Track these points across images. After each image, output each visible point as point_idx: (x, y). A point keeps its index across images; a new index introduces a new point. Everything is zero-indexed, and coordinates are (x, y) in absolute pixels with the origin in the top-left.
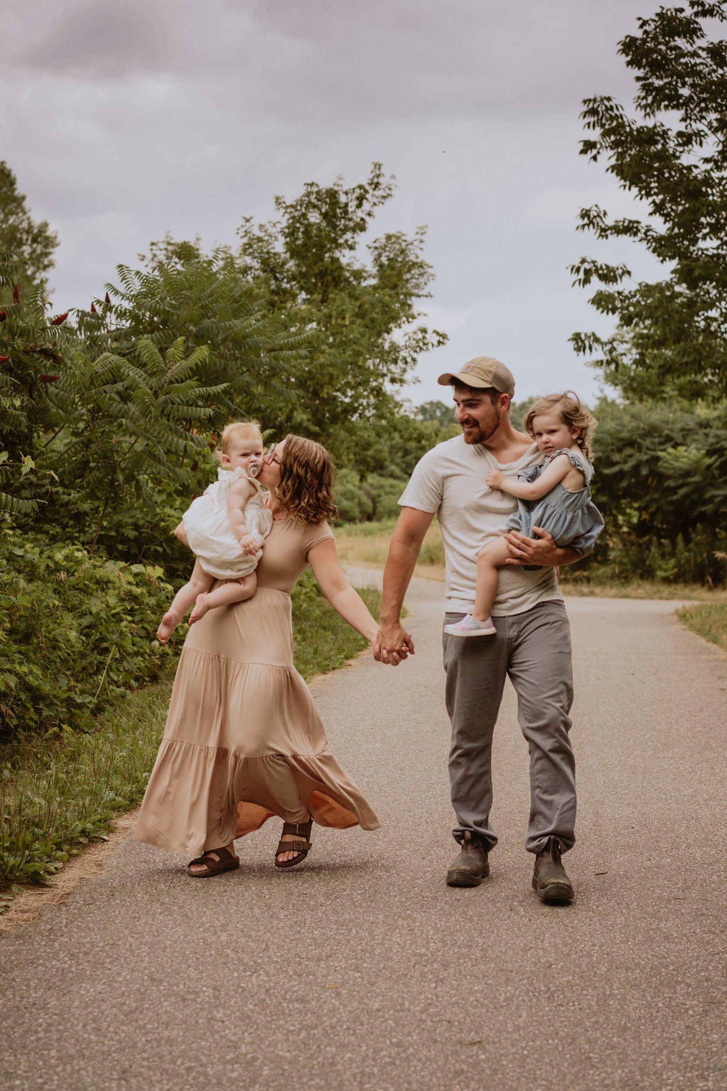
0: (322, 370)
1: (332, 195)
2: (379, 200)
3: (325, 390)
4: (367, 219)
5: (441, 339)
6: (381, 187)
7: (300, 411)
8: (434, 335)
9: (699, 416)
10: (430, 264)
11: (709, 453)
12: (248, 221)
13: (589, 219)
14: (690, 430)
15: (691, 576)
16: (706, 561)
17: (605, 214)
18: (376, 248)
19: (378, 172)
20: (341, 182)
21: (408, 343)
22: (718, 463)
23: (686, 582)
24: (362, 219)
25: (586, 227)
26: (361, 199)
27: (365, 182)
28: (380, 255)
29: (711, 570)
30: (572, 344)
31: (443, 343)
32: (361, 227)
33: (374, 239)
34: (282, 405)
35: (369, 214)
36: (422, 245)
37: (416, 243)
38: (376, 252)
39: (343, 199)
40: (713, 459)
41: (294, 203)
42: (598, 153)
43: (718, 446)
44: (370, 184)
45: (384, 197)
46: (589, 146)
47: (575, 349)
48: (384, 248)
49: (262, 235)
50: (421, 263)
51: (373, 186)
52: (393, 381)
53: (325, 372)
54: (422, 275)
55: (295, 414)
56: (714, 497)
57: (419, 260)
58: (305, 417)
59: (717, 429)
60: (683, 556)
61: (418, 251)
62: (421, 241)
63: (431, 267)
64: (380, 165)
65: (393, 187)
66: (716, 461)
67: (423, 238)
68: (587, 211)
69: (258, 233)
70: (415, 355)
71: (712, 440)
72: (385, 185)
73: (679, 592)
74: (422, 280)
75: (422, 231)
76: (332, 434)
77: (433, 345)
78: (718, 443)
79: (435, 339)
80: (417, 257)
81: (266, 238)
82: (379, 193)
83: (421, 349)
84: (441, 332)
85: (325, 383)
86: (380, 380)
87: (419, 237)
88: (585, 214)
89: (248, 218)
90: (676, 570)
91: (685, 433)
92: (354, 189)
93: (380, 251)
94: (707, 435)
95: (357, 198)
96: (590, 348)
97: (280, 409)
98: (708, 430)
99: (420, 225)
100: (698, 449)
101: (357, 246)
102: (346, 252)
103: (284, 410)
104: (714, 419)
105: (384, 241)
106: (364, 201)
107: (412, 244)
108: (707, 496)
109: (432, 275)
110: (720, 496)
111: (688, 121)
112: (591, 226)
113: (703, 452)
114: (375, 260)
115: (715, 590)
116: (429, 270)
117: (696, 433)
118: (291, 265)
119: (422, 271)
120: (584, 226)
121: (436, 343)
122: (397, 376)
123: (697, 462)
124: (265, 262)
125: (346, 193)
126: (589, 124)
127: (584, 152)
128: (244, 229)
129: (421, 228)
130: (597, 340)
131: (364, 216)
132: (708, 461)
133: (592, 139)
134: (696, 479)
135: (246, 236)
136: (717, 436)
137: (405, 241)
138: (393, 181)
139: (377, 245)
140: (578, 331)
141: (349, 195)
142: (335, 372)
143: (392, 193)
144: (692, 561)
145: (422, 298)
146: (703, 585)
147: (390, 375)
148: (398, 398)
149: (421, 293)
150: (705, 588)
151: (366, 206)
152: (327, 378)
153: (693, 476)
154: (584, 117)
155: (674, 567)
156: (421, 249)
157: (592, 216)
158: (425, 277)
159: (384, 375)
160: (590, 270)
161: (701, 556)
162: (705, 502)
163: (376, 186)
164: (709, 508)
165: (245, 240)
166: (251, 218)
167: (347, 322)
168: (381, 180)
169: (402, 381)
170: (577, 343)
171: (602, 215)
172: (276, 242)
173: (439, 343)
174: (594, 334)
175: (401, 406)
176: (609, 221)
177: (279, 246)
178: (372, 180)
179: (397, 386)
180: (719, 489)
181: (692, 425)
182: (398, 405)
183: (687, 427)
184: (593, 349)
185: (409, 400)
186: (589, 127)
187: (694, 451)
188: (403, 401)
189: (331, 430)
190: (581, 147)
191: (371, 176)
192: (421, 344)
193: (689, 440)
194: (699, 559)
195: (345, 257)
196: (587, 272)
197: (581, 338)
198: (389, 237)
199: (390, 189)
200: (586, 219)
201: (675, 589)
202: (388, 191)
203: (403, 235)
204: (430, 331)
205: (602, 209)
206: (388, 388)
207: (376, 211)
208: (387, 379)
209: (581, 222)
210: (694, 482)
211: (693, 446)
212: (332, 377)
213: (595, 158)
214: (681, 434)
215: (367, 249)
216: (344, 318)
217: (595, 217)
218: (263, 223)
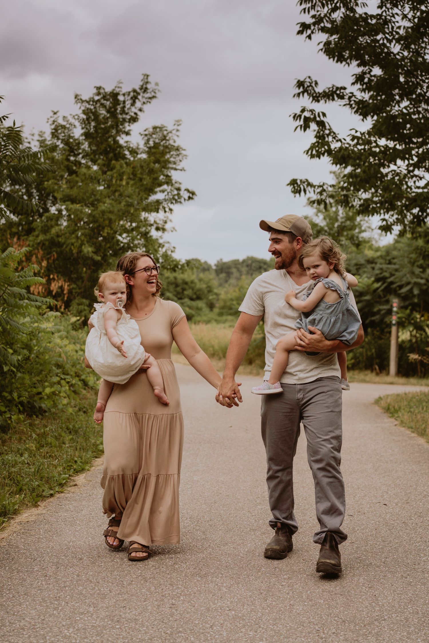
0: (103, 215)
1: (114, 95)
2: (147, 100)
3: (106, 231)
4: (139, 113)
5: (191, 195)
6: (148, 91)
7: (87, 245)
8: (186, 192)
9: (366, 256)
10: (184, 148)
11: (377, 280)
12: (55, 113)
13: (303, 88)
14: (361, 265)
15: (364, 364)
16: (374, 355)
17: (316, 83)
18: (146, 135)
19: (146, 81)
20: (120, 85)
21: (167, 197)
22: (382, 288)
23: (361, 369)
24: (136, 114)
25: (301, 95)
26: (134, 99)
27: (137, 88)
28: (148, 140)
29: (378, 361)
30: (290, 188)
31: (192, 198)
32: (134, 119)
33: (145, 129)
34: (74, 241)
35: (140, 110)
36: (178, 133)
37: (174, 132)
38: (146, 138)
39: (121, 98)
40: (379, 284)
41: (88, 100)
42: (312, 32)
43: (381, 276)
44: (141, 89)
45: (150, 98)
46: (304, 27)
47: (292, 192)
48: (151, 135)
49: (64, 123)
50: (178, 147)
51: (143, 90)
52: (158, 229)
53: (105, 217)
54: (178, 155)
55: (83, 247)
56: (379, 311)
57: (176, 145)
58: (90, 249)
59: (381, 264)
60: (358, 351)
61: (175, 138)
62: (178, 130)
63: (184, 150)
64: (148, 76)
65: (157, 91)
66: (380, 287)
67: (179, 128)
68: (302, 82)
69: (61, 121)
70: (172, 206)
71: (377, 272)
72: (151, 90)
73: (356, 377)
74: (178, 159)
75: (178, 123)
76: (111, 263)
77: (185, 199)
78: (381, 273)
79: (186, 195)
80: (175, 142)
81: (68, 126)
82: (147, 95)
83: (176, 200)
84: (190, 189)
85: (106, 226)
86: (149, 228)
87: (176, 127)
88: (300, 84)
89: (55, 111)
90: (353, 361)
91: (358, 267)
92: (129, 92)
93: (149, 136)
94: (373, 268)
95: (132, 98)
96: (305, 191)
97: (73, 244)
98: (373, 265)
99: (177, 119)
100: (369, 278)
101: (131, 132)
102: (124, 136)
103: (75, 244)
104: (378, 258)
105: (151, 130)
106: (137, 101)
107: (171, 132)
108: (375, 310)
109: (186, 156)
110: (384, 309)
111: (384, 8)
112: (306, 94)
113: (373, 279)
114: (145, 143)
115: (381, 375)
116: (183, 152)
117: (366, 267)
118: (86, 146)
119: (178, 153)
120: (299, 95)
121: (187, 198)
122: (160, 226)
123: (369, 286)
124: (66, 143)
125: (124, 95)
126: (305, 9)
127: (300, 32)
128: (52, 119)
129: (178, 121)
130: (310, 185)
131: (136, 111)
132: (376, 285)
133: (308, 22)
134: (368, 297)
135: (53, 124)
136: (381, 269)
137: (166, 130)
138: (156, 87)
139: (147, 133)
140: (295, 178)
141: (126, 96)
142: (113, 217)
143: (157, 95)
144: (365, 354)
145: (178, 171)
146: (372, 371)
147: (155, 226)
148: (161, 241)
149: (178, 167)
150: (374, 374)
151: (138, 104)
152: (107, 222)
153: (365, 296)
154: (301, 4)
155: (352, 359)
156: (178, 136)
157: (306, 86)
158: (180, 157)
159: (151, 225)
160: (309, 118)
161: (371, 351)
162: (374, 314)
163: (145, 90)
164: (377, 318)
165: (53, 127)
166: (57, 112)
167: (124, 183)
168: (149, 86)
169: (164, 230)
170: (294, 187)
171: (313, 85)
172: (75, 129)
173: (190, 198)
174: (307, 180)
175: (163, 246)
176: (319, 89)
177: (78, 132)
178: (142, 86)
179: (160, 233)
180: (383, 305)
181: (362, 261)
182: (161, 246)
183: (359, 263)
184: (307, 192)
185: (168, 242)
186: (305, 12)
187: (366, 279)
188: (164, 242)
189: (111, 261)
190: (298, 28)
191: (141, 84)
192: (176, 197)
193: (361, 271)
194: (369, 353)
195: (122, 140)
196: (307, 121)
197: (297, 184)
198: (155, 128)
199: (155, 93)
200: (301, 88)
201: (353, 374)
202: (153, 94)
203: (165, 127)
204: (183, 189)
205: (314, 80)
206: (154, 233)
207: (145, 107)
208: (153, 228)
209: (297, 91)
210: (366, 300)
211: (365, 276)
212: (110, 220)
213: (309, 37)
214: (355, 267)
215: (139, 136)
216: (121, 180)
217: (308, 87)
218: (66, 115)
